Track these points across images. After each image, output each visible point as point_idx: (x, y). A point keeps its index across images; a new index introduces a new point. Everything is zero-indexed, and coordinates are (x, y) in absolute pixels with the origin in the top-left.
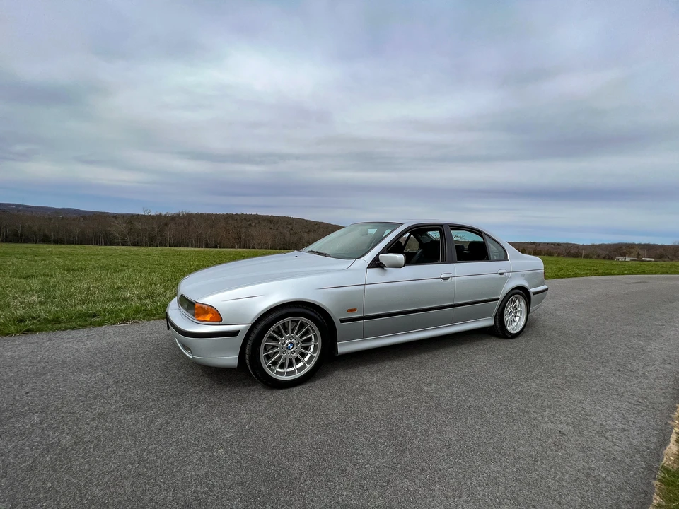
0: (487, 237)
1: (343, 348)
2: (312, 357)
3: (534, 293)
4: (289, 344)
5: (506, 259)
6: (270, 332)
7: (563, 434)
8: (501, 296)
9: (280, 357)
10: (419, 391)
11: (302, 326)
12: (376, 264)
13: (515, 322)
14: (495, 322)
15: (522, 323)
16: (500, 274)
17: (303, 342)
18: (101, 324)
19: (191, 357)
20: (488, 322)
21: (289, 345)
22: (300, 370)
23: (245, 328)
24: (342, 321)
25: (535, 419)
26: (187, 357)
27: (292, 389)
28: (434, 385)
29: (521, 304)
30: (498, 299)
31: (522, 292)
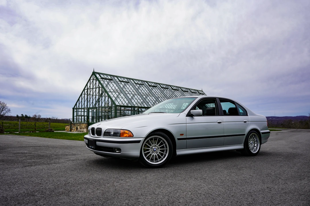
1: (179, 152)
3: (263, 133)
5: (247, 115)
8: (246, 133)
12: (190, 115)
14: (244, 147)
16: (245, 122)
20: (241, 147)
23: (143, 139)
24: (179, 139)
31: (256, 132)
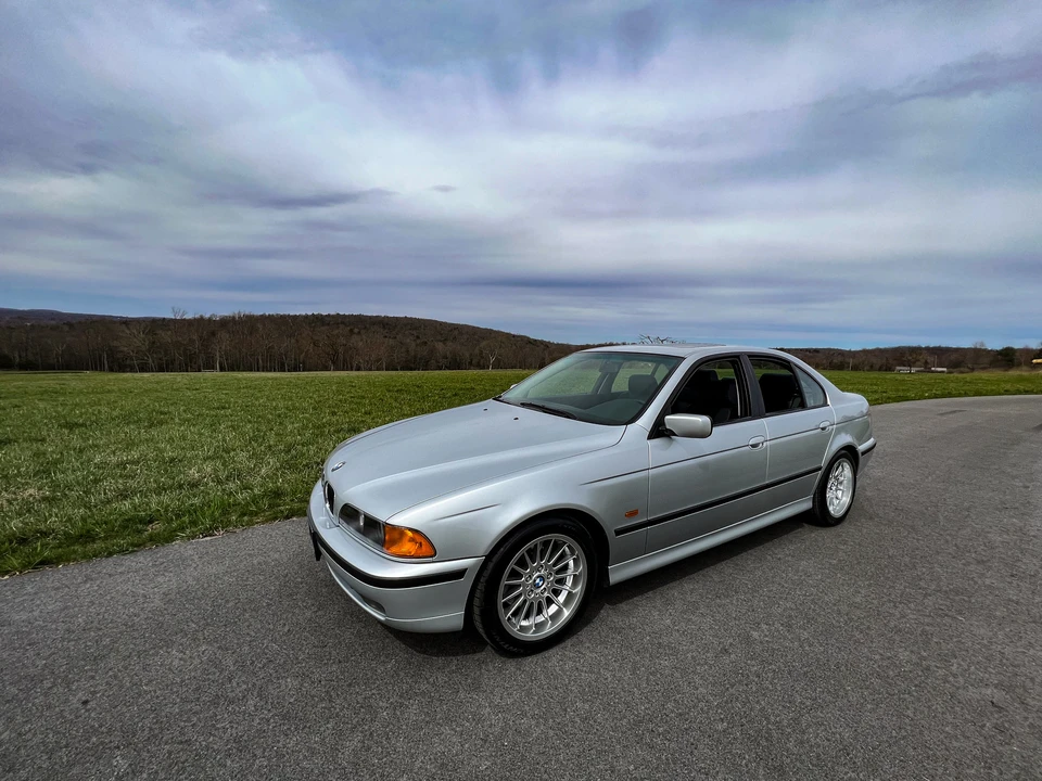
0: (798, 370)
1: (618, 573)
2: (570, 596)
3: (863, 453)
4: (536, 578)
5: (825, 404)
6: (512, 565)
7: (1000, 709)
8: (824, 463)
9: (525, 601)
10: (748, 640)
11: (557, 546)
12: (659, 431)
13: (839, 499)
14: (814, 502)
15: (846, 500)
16: (822, 429)
17: (558, 572)
18: (168, 538)
19: (382, 619)
20: (805, 504)
21: (538, 581)
22: (554, 617)
23: (475, 565)
24: (618, 532)
25: (946, 681)
26: (376, 619)
27: (546, 654)
28: (764, 627)
29: (845, 472)
30: (820, 469)
31: (849, 454)
